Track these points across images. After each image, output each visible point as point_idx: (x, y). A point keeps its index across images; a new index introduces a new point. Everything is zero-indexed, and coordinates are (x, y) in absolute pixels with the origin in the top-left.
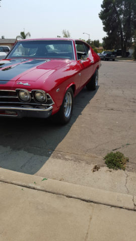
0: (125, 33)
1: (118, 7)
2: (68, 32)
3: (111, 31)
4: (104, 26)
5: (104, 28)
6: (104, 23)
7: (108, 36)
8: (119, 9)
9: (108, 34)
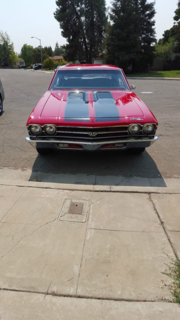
0: (88, 40)
1: (78, 6)
2: (6, 33)
3: (71, 37)
4: (62, 30)
5: (62, 32)
6: (62, 27)
7: (68, 44)
8: (79, 8)
9: (69, 41)
